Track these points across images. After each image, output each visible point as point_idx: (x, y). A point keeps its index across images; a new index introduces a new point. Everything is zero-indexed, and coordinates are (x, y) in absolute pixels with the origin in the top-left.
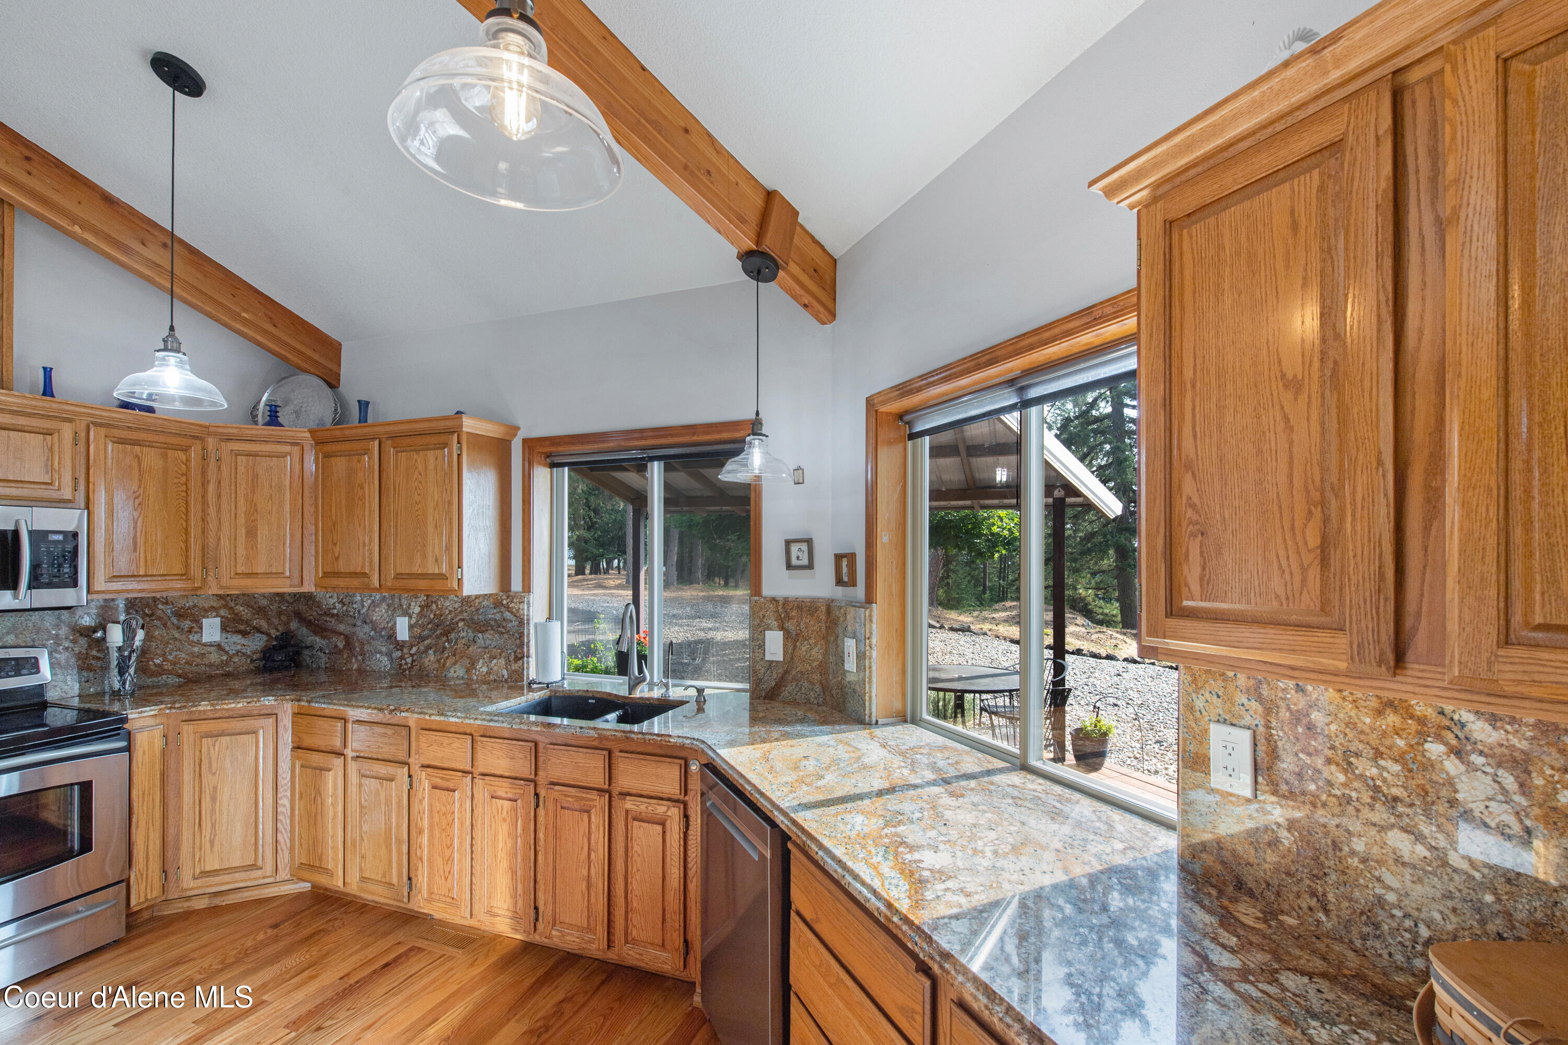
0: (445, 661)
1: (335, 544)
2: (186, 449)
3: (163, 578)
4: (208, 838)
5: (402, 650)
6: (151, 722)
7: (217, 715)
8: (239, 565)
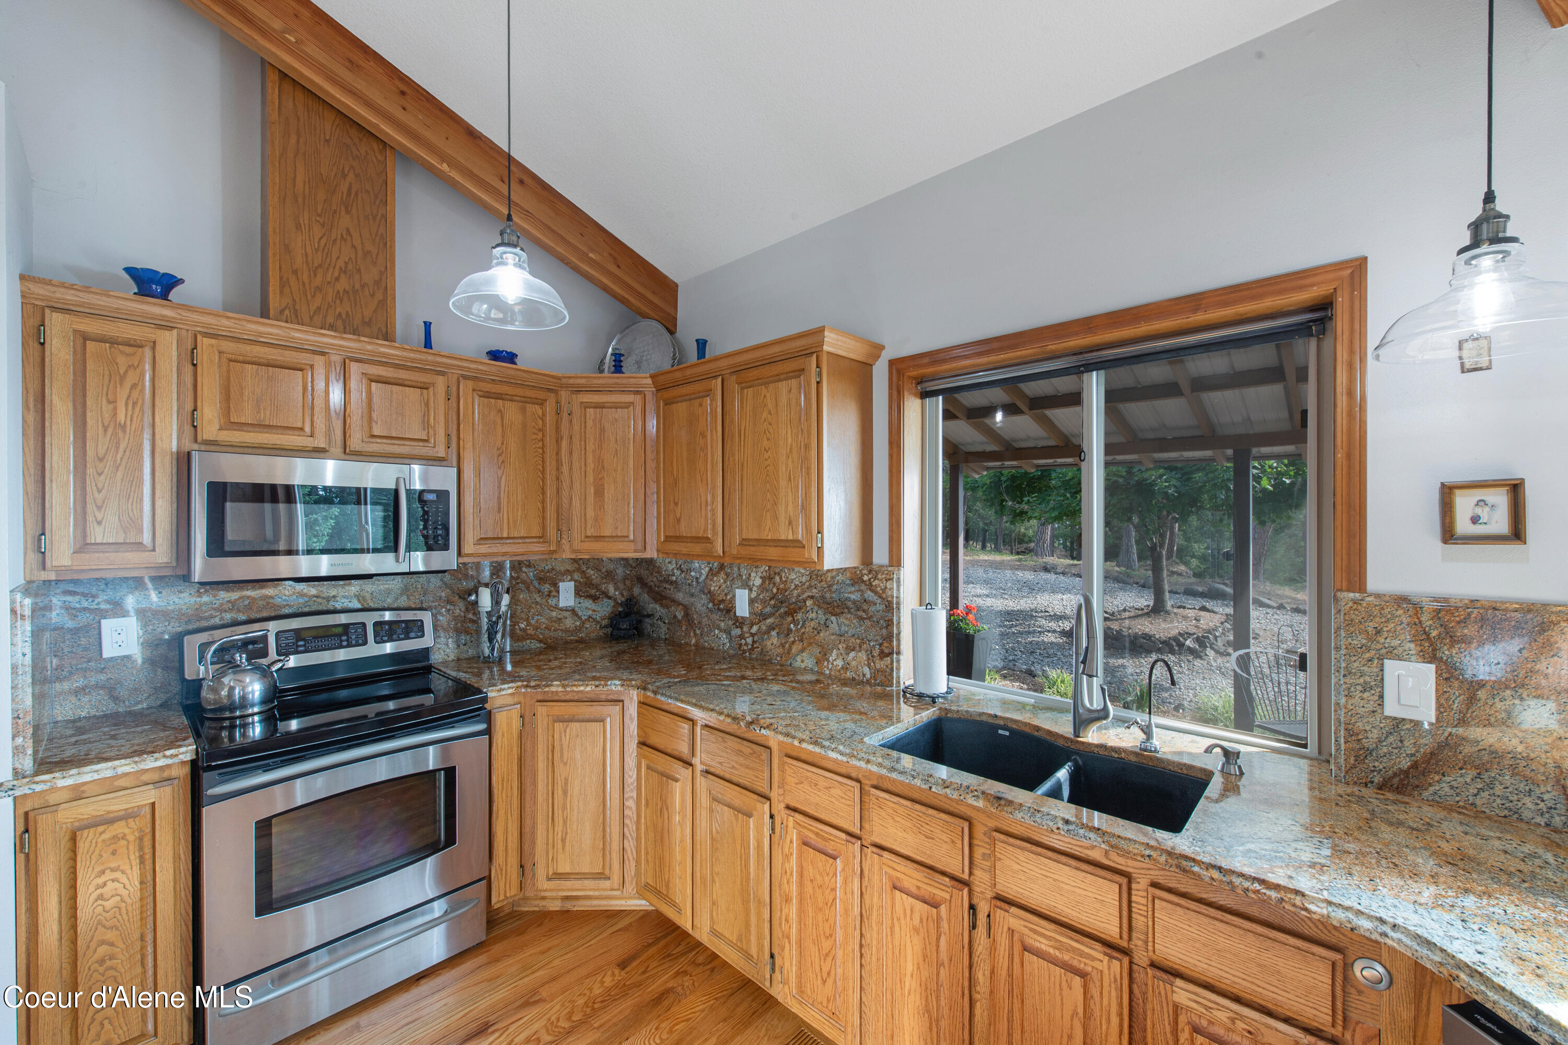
0: (790, 647)
1: (676, 504)
2: (541, 403)
3: (523, 541)
4: (560, 835)
5: (742, 628)
6: (510, 700)
7: (568, 697)
8: (589, 526)
